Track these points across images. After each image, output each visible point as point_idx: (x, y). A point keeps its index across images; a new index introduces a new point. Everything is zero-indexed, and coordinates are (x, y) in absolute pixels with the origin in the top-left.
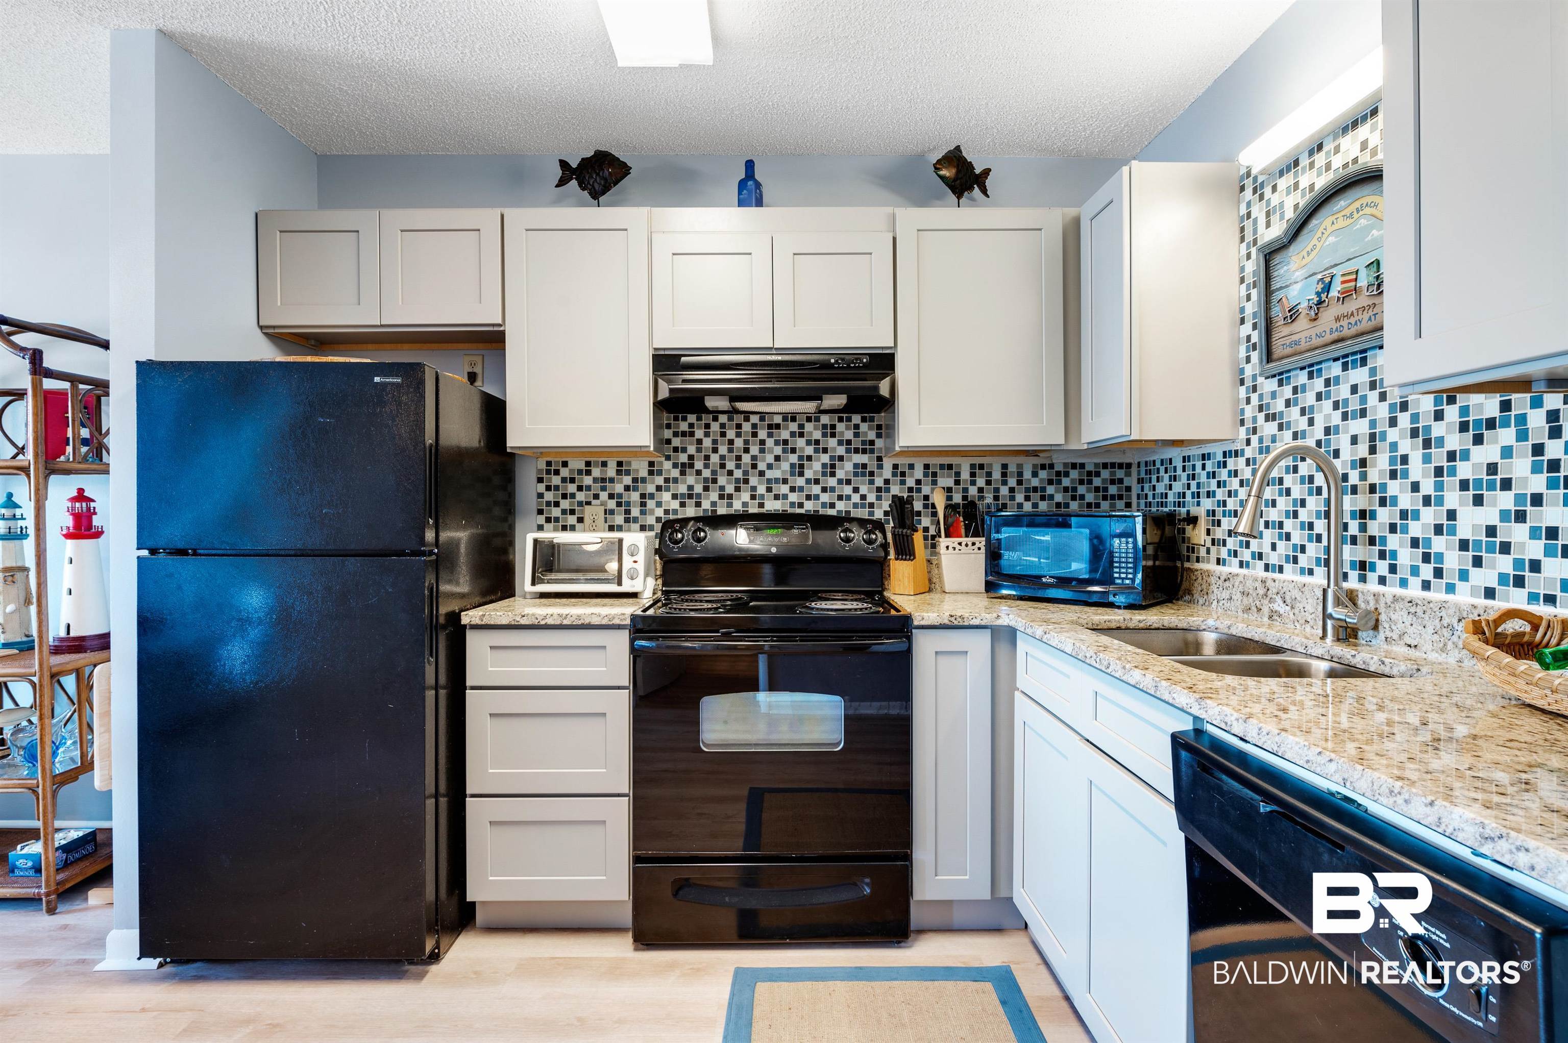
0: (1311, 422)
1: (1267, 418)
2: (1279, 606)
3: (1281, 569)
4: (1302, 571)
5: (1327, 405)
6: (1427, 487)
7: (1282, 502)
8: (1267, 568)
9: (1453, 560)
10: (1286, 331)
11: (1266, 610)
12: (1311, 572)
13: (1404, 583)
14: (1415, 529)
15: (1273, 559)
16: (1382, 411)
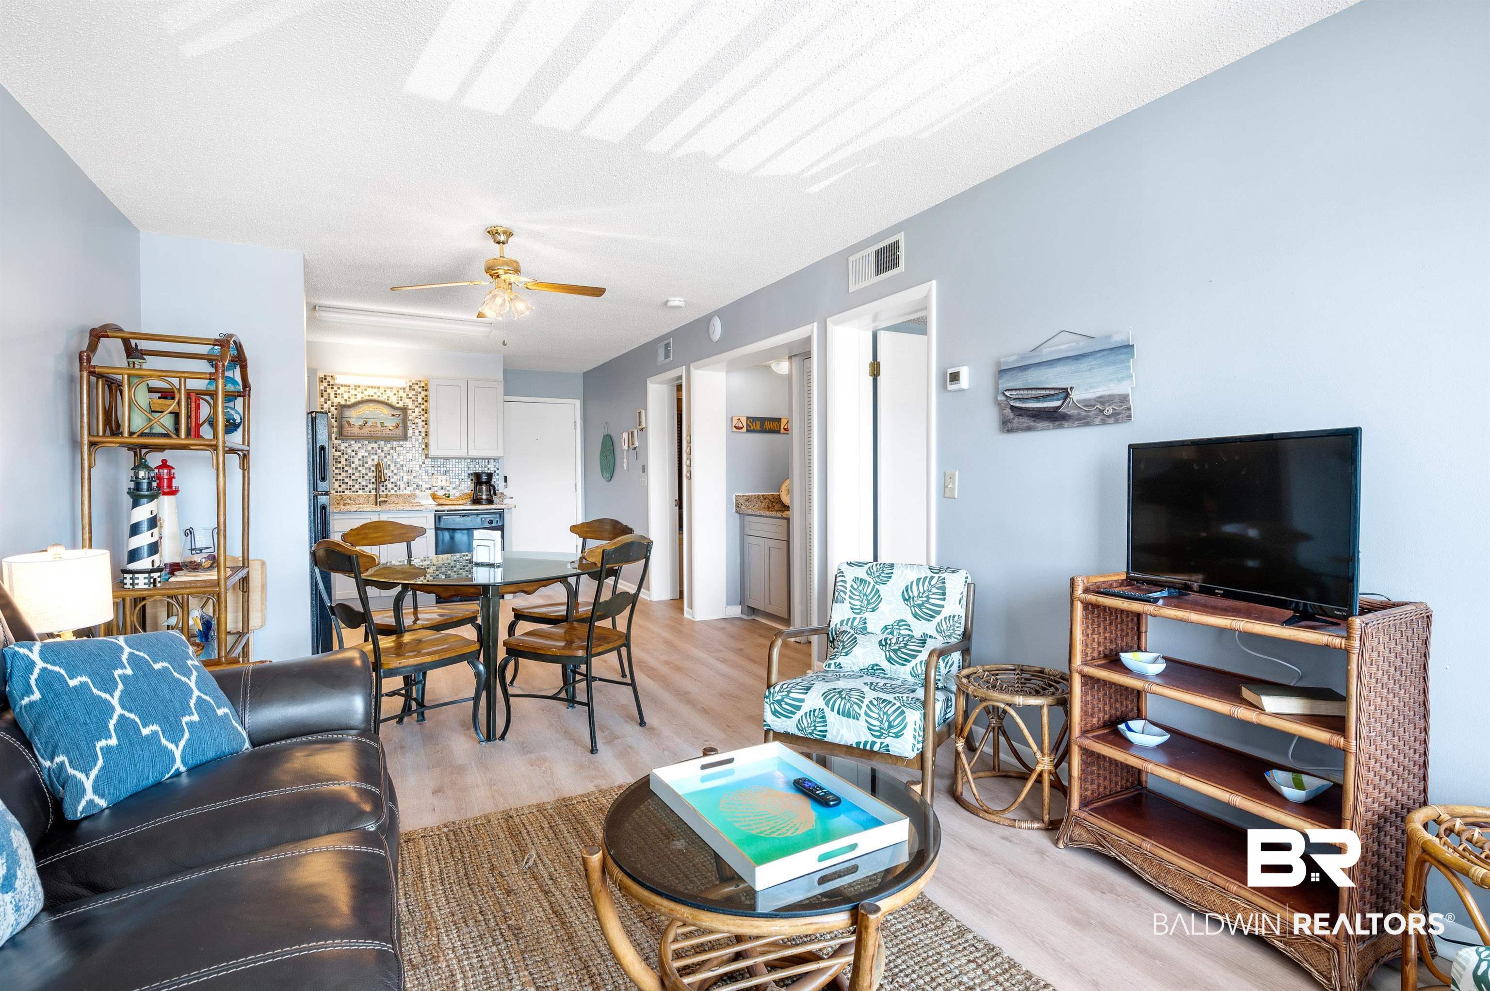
0: (356, 454)
1: (336, 451)
2: (348, 501)
3: (344, 492)
4: (354, 492)
5: (363, 451)
6: (395, 471)
7: (357, 474)
8: (337, 492)
9: (402, 486)
10: (349, 429)
11: (342, 502)
12: (357, 492)
13: (389, 491)
14: (392, 480)
15: (340, 489)
16: (383, 454)
